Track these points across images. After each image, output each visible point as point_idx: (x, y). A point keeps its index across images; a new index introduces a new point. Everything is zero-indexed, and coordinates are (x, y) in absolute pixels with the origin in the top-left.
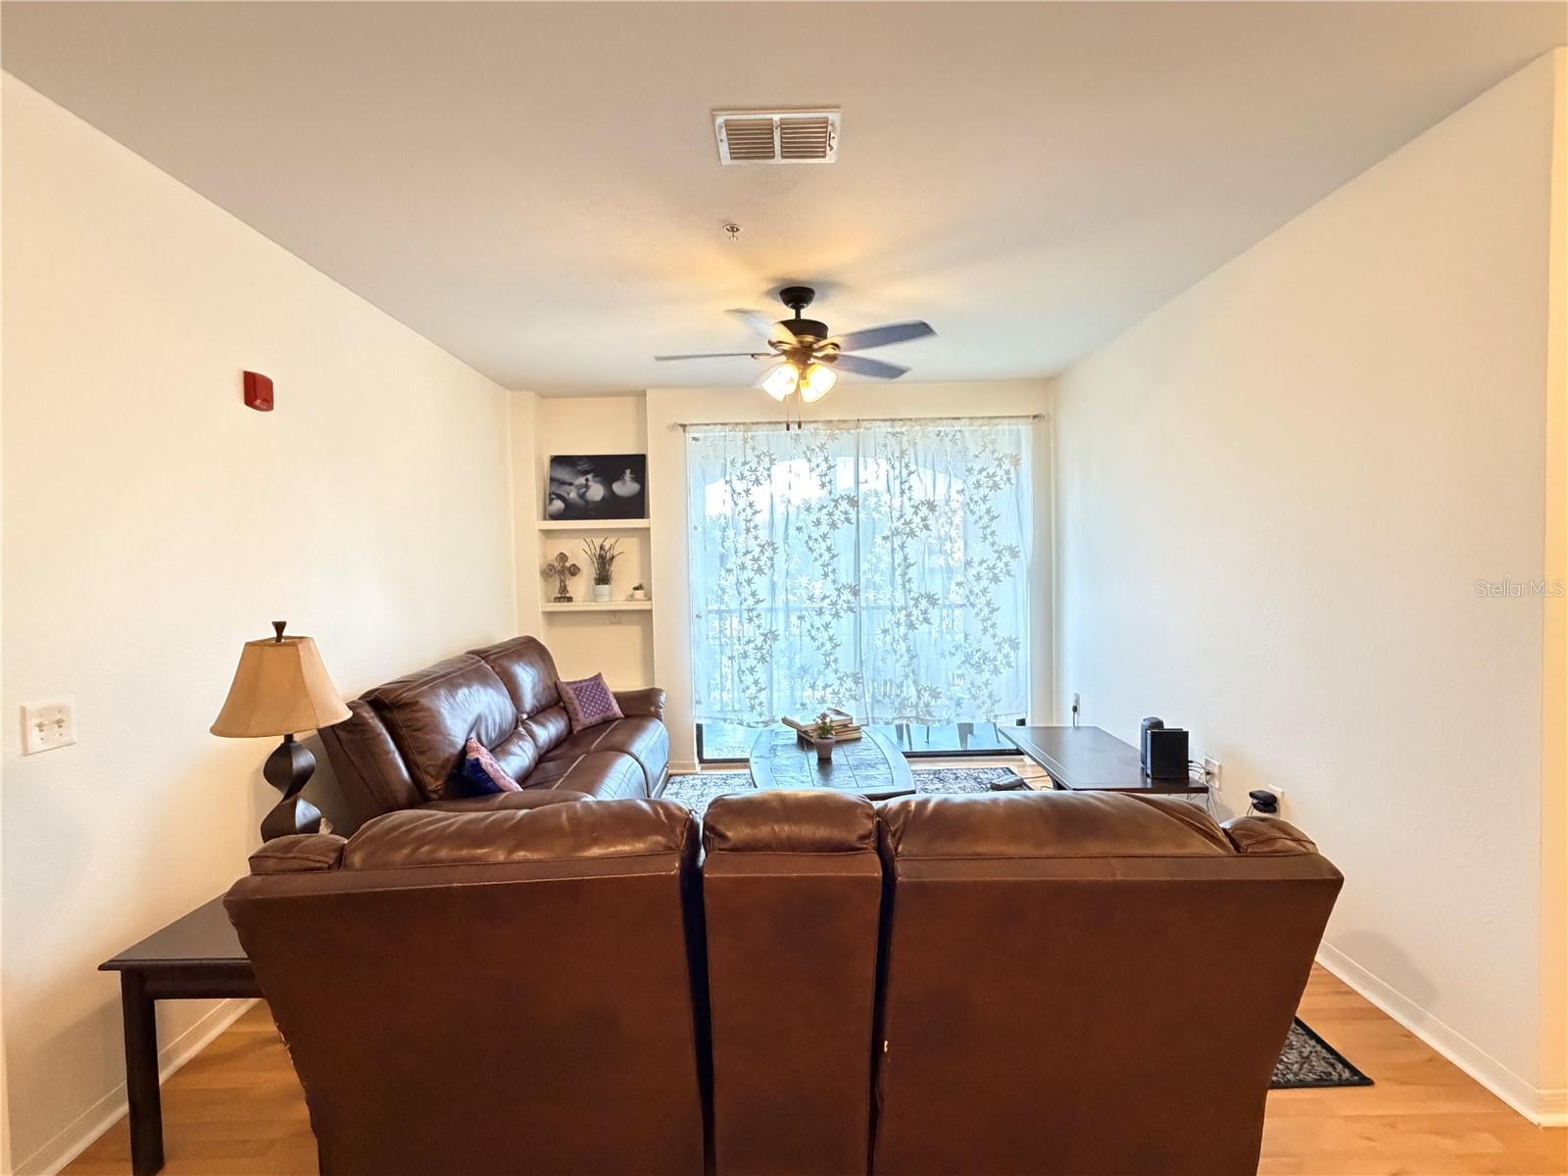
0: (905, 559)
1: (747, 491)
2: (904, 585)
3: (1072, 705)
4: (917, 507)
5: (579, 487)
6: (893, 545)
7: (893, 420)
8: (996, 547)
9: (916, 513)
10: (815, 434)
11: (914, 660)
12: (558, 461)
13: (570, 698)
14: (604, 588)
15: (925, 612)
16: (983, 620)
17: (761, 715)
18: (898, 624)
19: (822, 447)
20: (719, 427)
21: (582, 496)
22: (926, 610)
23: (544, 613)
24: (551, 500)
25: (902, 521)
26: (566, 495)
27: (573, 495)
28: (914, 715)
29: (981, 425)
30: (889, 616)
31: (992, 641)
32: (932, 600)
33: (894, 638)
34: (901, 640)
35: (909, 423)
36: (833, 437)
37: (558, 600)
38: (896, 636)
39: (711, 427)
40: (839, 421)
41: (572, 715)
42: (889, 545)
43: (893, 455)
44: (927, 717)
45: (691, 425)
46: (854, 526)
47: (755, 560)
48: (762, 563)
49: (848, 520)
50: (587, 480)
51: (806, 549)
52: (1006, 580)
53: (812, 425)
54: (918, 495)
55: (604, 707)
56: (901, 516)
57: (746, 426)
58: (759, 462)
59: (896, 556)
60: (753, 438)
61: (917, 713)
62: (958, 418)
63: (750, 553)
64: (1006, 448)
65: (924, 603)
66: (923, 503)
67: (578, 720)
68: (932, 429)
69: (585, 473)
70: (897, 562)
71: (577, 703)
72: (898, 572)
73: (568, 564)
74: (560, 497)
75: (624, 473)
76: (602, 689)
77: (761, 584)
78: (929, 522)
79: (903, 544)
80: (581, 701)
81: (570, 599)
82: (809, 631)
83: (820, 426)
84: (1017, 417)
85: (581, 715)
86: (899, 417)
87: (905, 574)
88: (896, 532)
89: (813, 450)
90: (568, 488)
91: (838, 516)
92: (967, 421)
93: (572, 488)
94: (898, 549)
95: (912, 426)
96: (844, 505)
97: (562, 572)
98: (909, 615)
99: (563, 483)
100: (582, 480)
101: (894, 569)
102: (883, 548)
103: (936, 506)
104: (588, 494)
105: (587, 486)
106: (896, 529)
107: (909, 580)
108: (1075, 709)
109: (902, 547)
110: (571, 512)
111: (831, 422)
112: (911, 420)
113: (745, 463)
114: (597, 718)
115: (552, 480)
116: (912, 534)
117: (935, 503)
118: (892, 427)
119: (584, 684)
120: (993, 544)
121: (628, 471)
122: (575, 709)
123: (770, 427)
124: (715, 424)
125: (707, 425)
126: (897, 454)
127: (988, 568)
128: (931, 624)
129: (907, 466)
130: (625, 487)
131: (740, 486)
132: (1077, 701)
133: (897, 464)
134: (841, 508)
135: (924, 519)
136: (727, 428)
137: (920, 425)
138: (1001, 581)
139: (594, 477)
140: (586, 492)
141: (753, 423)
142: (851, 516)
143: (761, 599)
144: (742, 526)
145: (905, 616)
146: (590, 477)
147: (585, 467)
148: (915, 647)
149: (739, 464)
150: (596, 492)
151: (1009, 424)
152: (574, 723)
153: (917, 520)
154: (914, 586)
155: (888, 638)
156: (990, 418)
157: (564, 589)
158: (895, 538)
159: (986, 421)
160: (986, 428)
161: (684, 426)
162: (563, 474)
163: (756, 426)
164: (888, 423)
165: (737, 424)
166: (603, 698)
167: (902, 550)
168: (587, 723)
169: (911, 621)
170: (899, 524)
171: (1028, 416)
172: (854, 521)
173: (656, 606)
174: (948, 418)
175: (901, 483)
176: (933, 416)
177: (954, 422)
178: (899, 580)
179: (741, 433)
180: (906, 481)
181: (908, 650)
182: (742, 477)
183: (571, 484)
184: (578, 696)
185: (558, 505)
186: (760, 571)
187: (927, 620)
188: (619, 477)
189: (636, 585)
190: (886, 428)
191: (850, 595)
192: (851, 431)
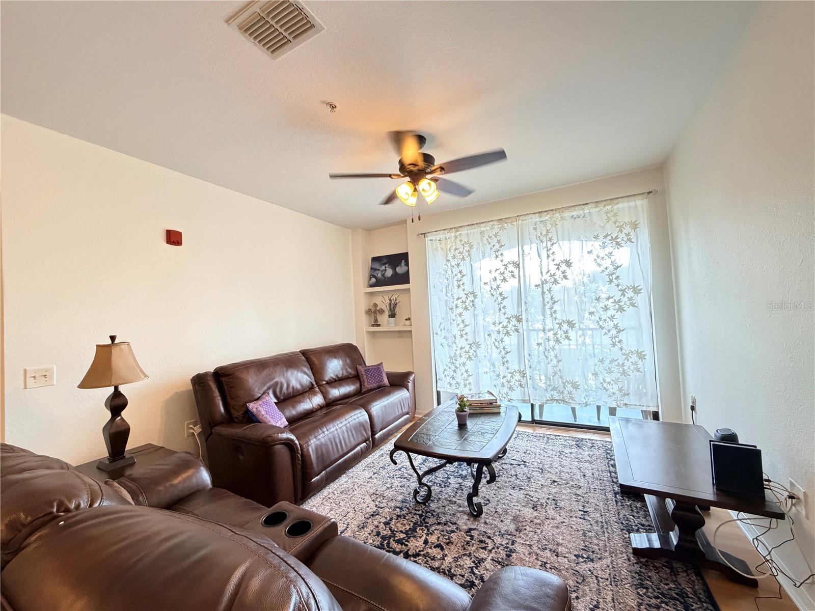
0: (552, 298)
1: (458, 265)
2: (551, 315)
3: (691, 404)
4: (559, 265)
5: (382, 271)
6: (543, 290)
7: (540, 212)
8: (620, 287)
9: (558, 269)
10: (492, 228)
11: (560, 363)
12: (375, 259)
13: (362, 374)
14: (392, 320)
15: (566, 332)
16: (612, 338)
17: (470, 390)
18: (549, 340)
19: (496, 235)
20: (442, 231)
21: (383, 275)
22: (567, 331)
23: (367, 332)
24: (371, 278)
25: (549, 274)
26: (376, 275)
27: (379, 275)
28: (561, 398)
29: (605, 206)
30: (542, 334)
31: (621, 352)
32: (571, 324)
33: (546, 349)
34: (550, 350)
35: (551, 212)
36: (503, 228)
37: (373, 325)
38: (547, 347)
39: (439, 232)
40: (506, 218)
41: (362, 383)
42: (540, 290)
43: (541, 234)
44: (570, 401)
45: (428, 233)
46: (517, 279)
47: (463, 302)
48: (467, 304)
49: (513, 276)
50: (385, 267)
51: (490, 295)
52: (630, 310)
53: (491, 223)
54: (559, 257)
55: (379, 380)
56: (548, 271)
57: (456, 229)
58: (464, 248)
59: (546, 296)
60: (460, 235)
61: (563, 397)
62: (587, 204)
63: (461, 298)
64: (625, 218)
65: (565, 326)
66: (562, 262)
67: (364, 386)
68: (567, 214)
69: (385, 264)
70: (546, 300)
71: (365, 377)
72: (548, 306)
73: (378, 308)
74: (374, 277)
75: (401, 262)
76: (380, 370)
77: (467, 316)
78: (566, 274)
79: (550, 289)
80: (367, 376)
81: (379, 325)
82: (494, 343)
83: (495, 223)
84: (634, 195)
85: (366, 383)
86: (544, 210)
87: (552, 308)
88: (544, 282)
89: (491, 237)
90: (377, 272)
91: (507, 275)
92: (593, 205)
93: (379, 271)
94: (547, 292)
95: (553, 214)
96: (511, 268)
97: (375, 312)
98: (555, 334)
99: (376, 270)
100: (383, 268)
101: (544, 305)
102: (536, 292)
103: (571, 263)
104: (386, 274)
105: (385, 270)
106: (545, 280)
107: (555, 312)
108: (693, 408)
109: (550, 291)
110: (379, 283)
111: (501, 219)
112: (552, 210)
113: (456, 249)
114: (375, 385)
115: (372, 269)
116: (556, 282)
117: (571, 261)
118: (540, 217)
119: (371, 367)
120: (618, 285)
121: (403, 261)
122: (364, 380)
123: (468, 227)
124: (440, 230)
125: (436, 231)
126: (544, 233)
127: (615, 302)
128: (570, 340)
129: (550, 240)
130: (400, 270)
131: (454, 263)
132: (694, 402)
133: (544, 239)
134: (509, 269)
135: (564, 272)
136: (446, 232)
137: (559, 213)
138: (624, 311)
139: (388, 265)
140: (384, 273)
141: (459, 227)
142: (515, 274)
143: (467, 324)
144: (456, 283)
145: (553, 334)
146: (387, 265)
147: (385, 261)
148: (560, 355)
149: (453, 251)
150: (389, 273)
151: (628, 202)
152: (362, 387)
153: (559, 273)
154: (558, 315)
155: (541, 348)
156: (610, 199)
157: (376, 320)
158: (544, 286)
159: (609, 202)
160: (609, 207)
161: (424, 234)
162: (376, 266)
163: (461, 228)
164: (537, 215)
165: (451, 229)
166: (380, 375)
167: (550, 293)
168: (369, 387)
169: (557, 338)
170: (547, 277)
171: (643, 193)
172: (517, 276)
173: (413, 329)
174: (580, 205)
175: (547, 251)
176: (569, 205)
177: (583, 207)
178: (548, 312)
179: (454, 233)
180: (550, 249)
181: (556, 356)
182: (454, 257)
183: (379, 270)
184: (366, 373)
185: (374, 280)
186: (466, 308)
187: (568, 338)
188: (399, 264)
189: (407, 318)
190: (536, 219)
191: (516, 321)
192: (513, 223)
